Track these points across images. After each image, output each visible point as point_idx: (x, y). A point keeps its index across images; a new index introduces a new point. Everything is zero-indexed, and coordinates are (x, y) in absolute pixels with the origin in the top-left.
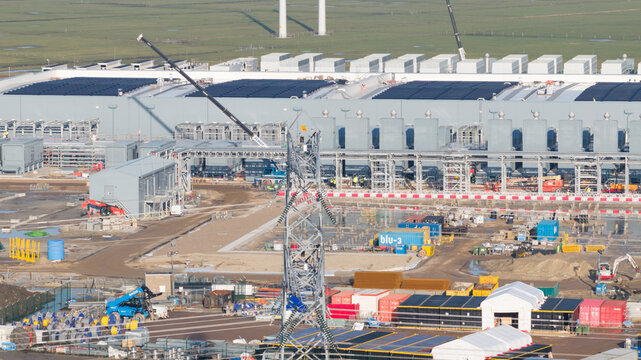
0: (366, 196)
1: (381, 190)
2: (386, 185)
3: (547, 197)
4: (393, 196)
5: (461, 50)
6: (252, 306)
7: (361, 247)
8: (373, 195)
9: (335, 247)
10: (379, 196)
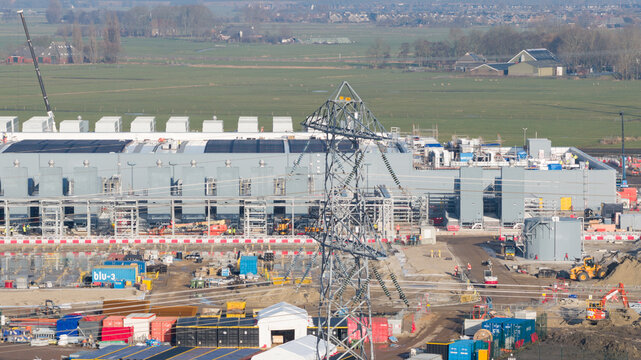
0: (37, 242)
1: (51, 235)
2: (57, 231)
3: (218, 240)
4: (65, 242)
5: (50, 113)
6: (20, 333)
7: (76, 284)
8: (45, 241)
9: (50, 285)
10: (51, 242)
